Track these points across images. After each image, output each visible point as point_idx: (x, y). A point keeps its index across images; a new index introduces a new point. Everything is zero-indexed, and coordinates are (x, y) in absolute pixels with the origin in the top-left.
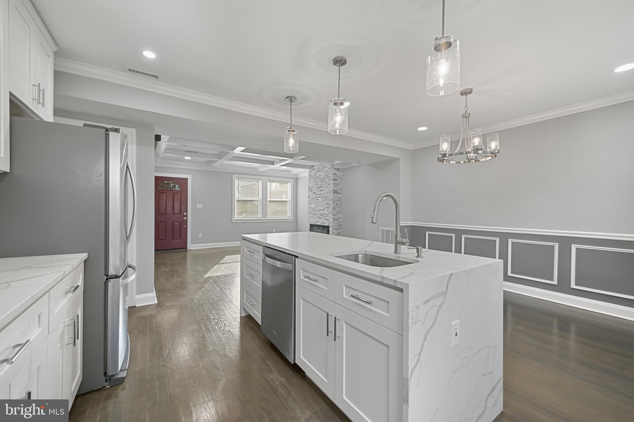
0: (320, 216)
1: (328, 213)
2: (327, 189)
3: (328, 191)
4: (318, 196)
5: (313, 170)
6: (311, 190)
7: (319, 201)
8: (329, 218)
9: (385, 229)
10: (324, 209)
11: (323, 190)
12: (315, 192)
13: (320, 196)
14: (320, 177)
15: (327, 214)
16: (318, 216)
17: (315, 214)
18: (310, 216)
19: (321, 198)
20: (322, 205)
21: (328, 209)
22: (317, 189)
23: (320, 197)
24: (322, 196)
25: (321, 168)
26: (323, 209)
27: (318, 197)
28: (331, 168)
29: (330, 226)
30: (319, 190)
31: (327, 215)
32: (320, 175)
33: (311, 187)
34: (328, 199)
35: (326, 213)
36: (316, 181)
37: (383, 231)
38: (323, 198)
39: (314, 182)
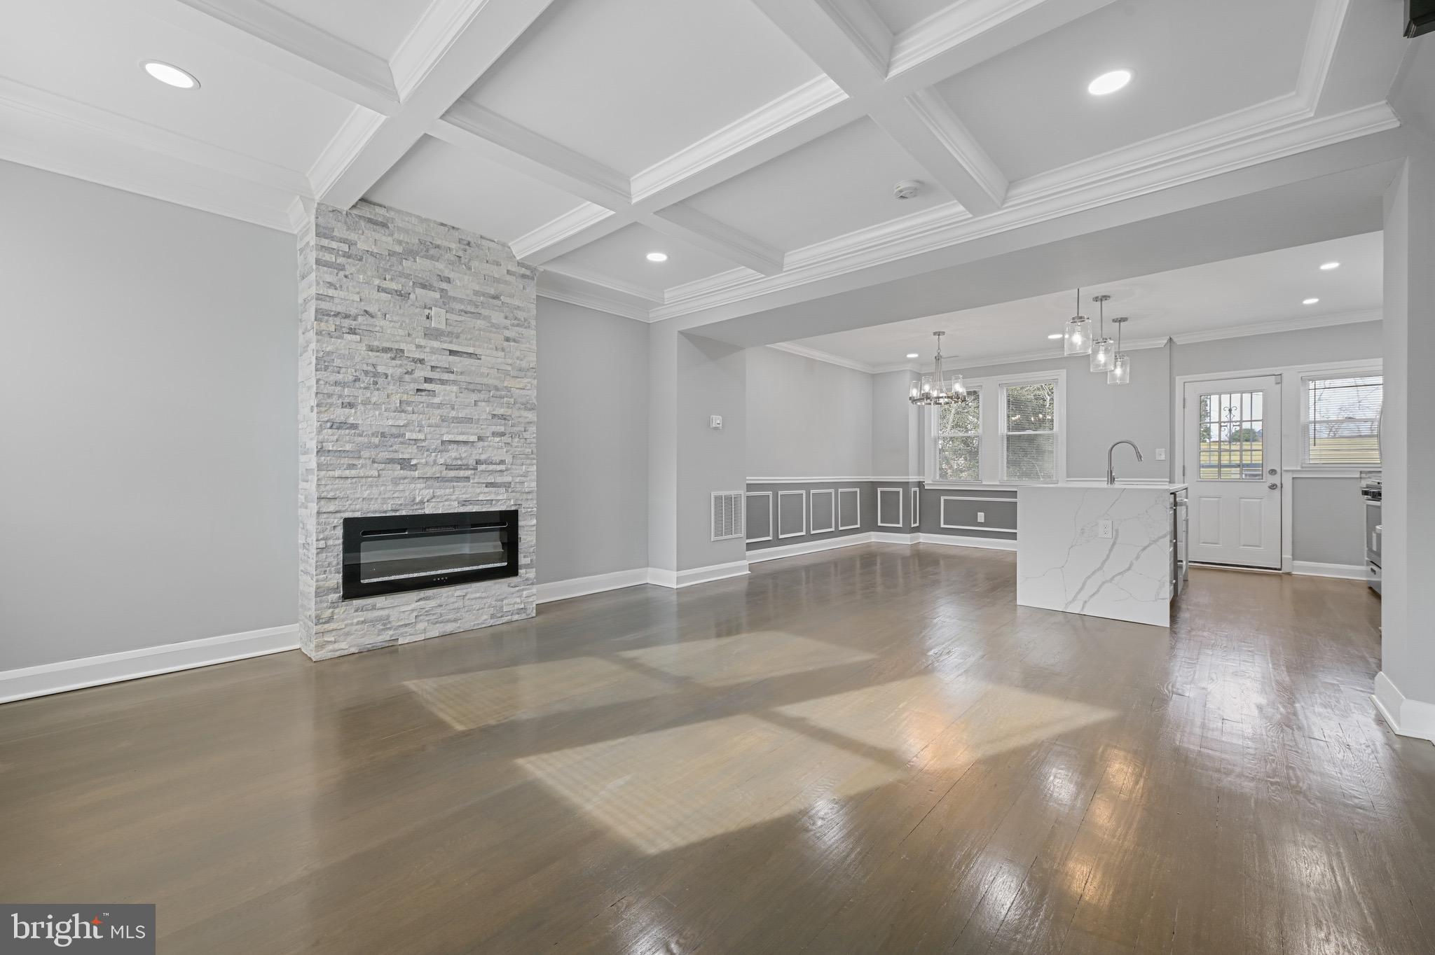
0: (452, 474)
1: (508, 459)
2: (501, 354)
3: (509, 368)
4: (421, 373)
5: (370, 221)
6: (352, 331)
7: (437, 400)
8: (517, 480)
9: (723, 493)
10: (480, 439)
11: (470, 355)
12: (402, 351)
13: (446, 376)
14: (444, 285)
15: (502, 462)
16: (429, 472)
17: (405, 464)
18: (347, 473)
19: (455, 388)
20: (469, 420)
21: (506, 439)
22: (423, 342)
23: (443, 382)
24: (462, 378)
25: (453, 246)
26: (473, 438)
27: (427, 380)
28: (524, 276)
29: (522, 511)
30: (436, 344)
31: (502, 467)
32: (448, 280)
33: (353, 311)
34: (512, 400)
35: (497, 459)
36: (403, 295)
37: (718, 498)
38: (472, 388)
39: (380, 289)
